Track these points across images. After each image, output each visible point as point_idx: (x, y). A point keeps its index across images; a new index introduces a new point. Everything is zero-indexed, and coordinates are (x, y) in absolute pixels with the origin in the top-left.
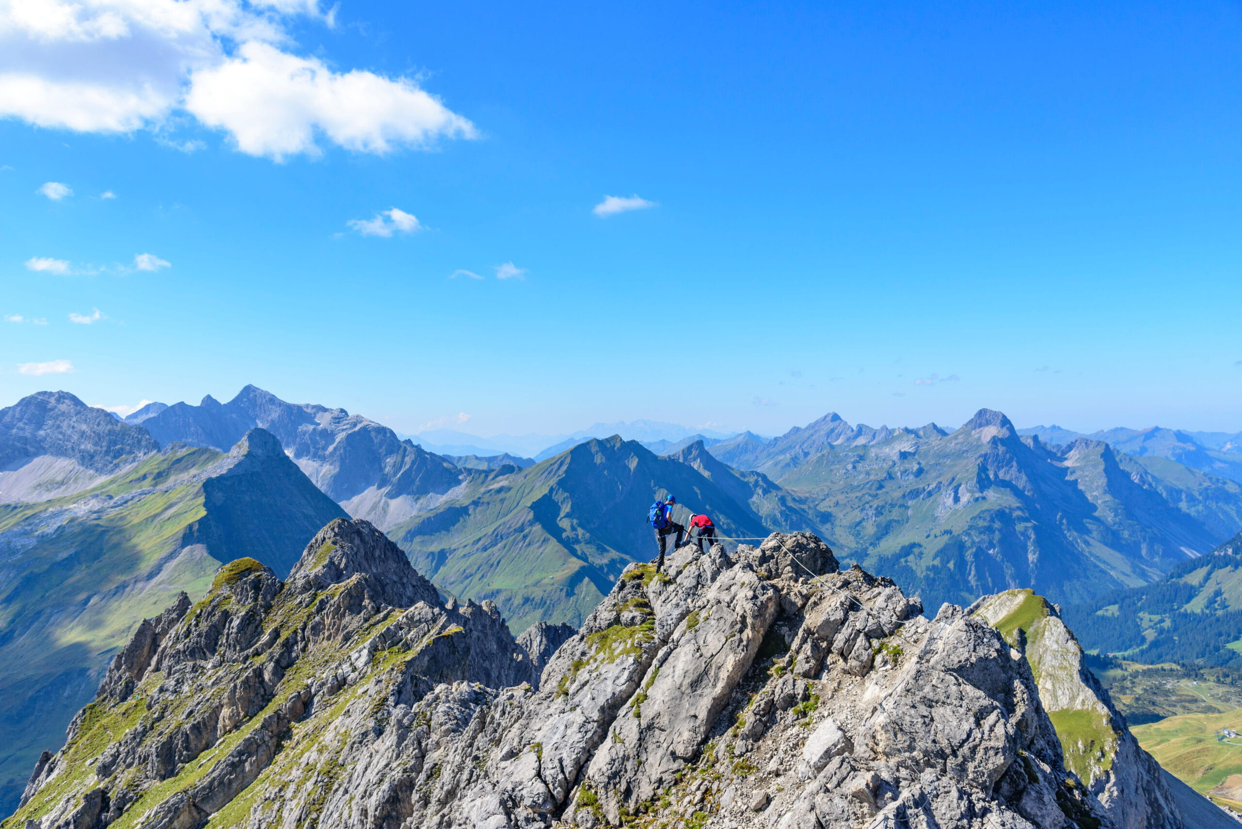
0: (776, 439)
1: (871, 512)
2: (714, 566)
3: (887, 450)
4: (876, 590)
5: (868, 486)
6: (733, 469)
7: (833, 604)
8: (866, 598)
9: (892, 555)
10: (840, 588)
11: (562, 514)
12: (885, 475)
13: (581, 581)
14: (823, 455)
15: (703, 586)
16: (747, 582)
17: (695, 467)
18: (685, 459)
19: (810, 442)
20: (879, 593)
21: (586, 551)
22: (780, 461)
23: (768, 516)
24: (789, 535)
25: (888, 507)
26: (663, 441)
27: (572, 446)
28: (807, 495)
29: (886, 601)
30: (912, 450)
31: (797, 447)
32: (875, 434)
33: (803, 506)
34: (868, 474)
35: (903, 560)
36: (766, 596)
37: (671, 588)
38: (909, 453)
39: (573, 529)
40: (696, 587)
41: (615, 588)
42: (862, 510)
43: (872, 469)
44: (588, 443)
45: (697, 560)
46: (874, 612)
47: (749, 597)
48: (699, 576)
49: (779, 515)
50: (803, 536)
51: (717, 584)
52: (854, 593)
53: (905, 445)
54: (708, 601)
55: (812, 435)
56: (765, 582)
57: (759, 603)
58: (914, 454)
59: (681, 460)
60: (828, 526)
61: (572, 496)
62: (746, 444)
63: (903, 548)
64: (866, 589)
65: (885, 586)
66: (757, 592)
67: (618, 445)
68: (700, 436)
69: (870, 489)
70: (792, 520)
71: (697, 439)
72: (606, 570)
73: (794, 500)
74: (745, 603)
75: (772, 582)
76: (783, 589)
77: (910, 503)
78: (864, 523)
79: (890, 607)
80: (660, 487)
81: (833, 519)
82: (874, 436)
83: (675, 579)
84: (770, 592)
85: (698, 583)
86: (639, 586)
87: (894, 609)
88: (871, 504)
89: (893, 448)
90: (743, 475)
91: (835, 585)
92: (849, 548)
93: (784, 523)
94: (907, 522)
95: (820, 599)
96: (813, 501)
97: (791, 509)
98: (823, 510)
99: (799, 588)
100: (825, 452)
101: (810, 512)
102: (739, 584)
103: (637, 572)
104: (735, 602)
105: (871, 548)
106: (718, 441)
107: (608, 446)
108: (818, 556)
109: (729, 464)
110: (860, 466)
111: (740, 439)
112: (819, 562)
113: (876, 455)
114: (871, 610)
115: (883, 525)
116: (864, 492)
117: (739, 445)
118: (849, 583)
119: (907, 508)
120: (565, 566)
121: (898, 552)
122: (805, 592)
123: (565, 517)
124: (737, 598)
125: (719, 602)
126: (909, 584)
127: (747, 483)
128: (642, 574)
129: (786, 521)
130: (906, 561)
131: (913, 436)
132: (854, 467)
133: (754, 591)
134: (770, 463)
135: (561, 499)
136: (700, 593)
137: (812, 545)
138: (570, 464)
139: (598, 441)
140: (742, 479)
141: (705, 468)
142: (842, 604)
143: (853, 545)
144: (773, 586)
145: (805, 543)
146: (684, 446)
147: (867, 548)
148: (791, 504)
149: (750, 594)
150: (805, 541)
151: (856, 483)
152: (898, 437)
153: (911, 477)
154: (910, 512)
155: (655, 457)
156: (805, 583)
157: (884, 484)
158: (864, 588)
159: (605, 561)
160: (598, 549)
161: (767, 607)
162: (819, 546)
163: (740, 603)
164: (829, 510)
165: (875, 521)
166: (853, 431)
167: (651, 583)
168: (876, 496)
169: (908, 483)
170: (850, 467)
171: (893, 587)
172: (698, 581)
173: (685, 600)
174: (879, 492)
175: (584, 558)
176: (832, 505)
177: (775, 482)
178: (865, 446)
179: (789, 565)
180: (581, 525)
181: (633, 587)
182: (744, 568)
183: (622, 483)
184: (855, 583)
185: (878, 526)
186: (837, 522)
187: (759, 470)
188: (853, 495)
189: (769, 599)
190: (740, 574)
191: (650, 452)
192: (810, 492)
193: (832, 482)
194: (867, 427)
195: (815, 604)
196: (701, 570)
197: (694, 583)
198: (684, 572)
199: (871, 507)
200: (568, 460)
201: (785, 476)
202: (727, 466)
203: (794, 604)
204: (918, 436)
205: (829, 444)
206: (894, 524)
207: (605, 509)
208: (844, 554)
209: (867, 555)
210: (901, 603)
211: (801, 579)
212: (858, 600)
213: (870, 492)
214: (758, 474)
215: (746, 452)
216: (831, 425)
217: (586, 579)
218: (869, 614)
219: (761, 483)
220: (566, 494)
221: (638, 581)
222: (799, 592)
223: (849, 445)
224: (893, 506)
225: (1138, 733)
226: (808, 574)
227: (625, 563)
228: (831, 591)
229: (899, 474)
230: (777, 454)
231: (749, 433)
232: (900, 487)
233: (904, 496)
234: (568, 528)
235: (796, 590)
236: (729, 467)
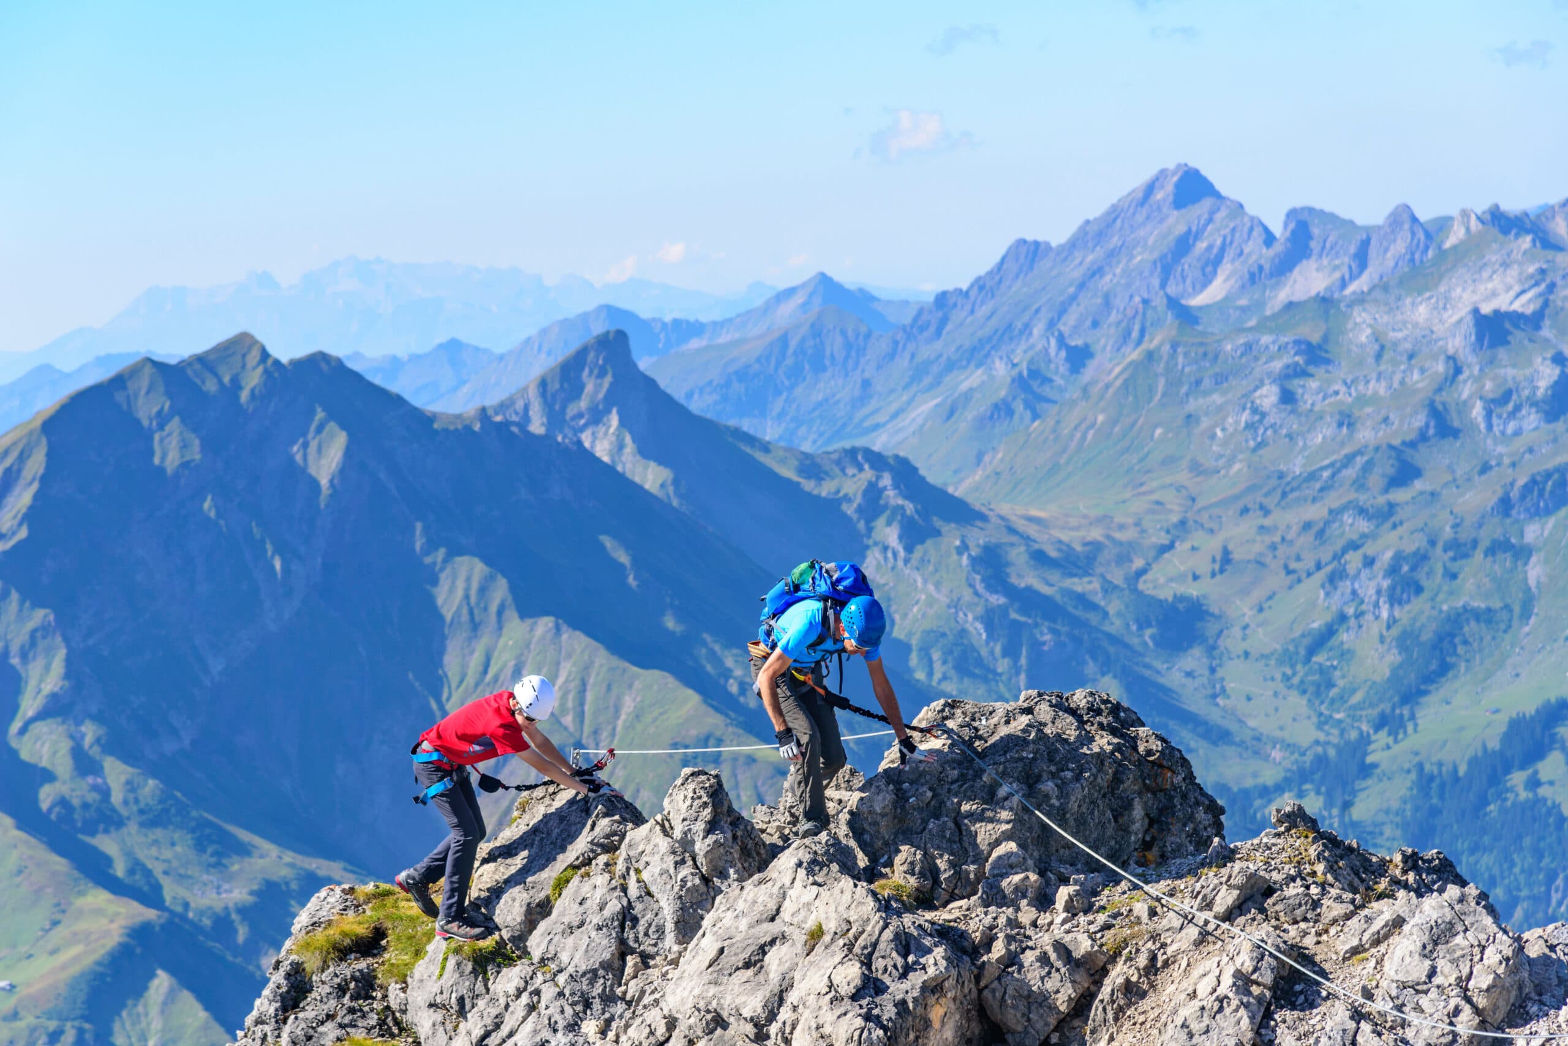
0: (942, 299)
1: (1371, 584)
2: (686, 871)
3: (1421, 312)
4: (1383, 911)
5: (1350, 473)
6: (766, 448)
7: (1204, 989)
8: (1343, 947)
9: (1473, 762)
10: (1229, 916)
11: (29, 705)
12: (1419, 420)
13: (139, 990)
14: (1150, 356)
15: (645, 959)
16: (831, 926)
17: (602, 450)
18: (555, 418)
19: (1089, 302)
20: (1398, 923)
21: (147, 856)
22: (968, 396)
23: (932, 638)
24: (1001, 708)
25: (1440, 558)
26: (453, 349)
27: (47, 402)
28: (1096, 534)
29: (1427, 952)
30: (1525, 304)
31: (1038, 330)
32: (1365, 244)
33: (1079, 585)
34: (1347, 420)
35: (1518, 778)
36: (916, 979)
37: (508, 980)
38: (1516, 318)
39: (84, 764)
40: (615, 967)
41: (265, 1004)
42: (1334, 579)
43: (1361, 400)
44: (119, 381)
45: (610, 848)
46: (1380, 1005)
47: (846, 990)
48: (627, 917)
49: (978, 631)
50: (1062, 706)
51: (706, 945)
52: (1293, 931)
53: (1496, 283)
54: (671, 1024)
55: (1097, 272)
56: (907, 919)
57: (889, 1012)
58: (1534, 321)
59: (537, 427)
60: (1194, 659)
61: (65, 623)
62: (816, 331)
63: (1517, 726)
64: (1339, 910)
65: (1422, 889)
66: (878, 964)
67: (253, 379)
68: (610, 311)
69: (1360, 484)
70: (1036, 645)
71: (598, 328)
72: (242, 933)
73: (1040, 558)
74: (828, 1017)
75: (942, 916)
76: (988, 942)
77: (1532, 532)
78: (1345, 637)
79: (1447, 975)
80: (455, 551)
81: (1211, 628)
82: (1362, 259)
83: (520, 939)
84: (936, 961)
85: (624, 950)
86: (366, 985)
87: (1462, 984)
88: (1369, 549)
89: (1447, 301)
90: (811, 467)
91: (1208, 905)
92: (1289, 747)
93: (1003, 665)
94: (1526, 614)
95: (1152, 968)
96: (1123, 558)
97: (1028, 600)
98: (1166, 594)
99: (1058, 932)
100: (1156, 340)
101: (1114, 606)
102: (799, 938)
103: (354, 925)
104: (785, 1014)
105: (1382, 738)
106: (695, 329)
107: (210, 386)
108: (1130, 785)
109: (747, 425)
110: (1309, 390)
111: (786, 312)
112: (1138, 812)
113: (1376, 337)
114: (1368, 994)
115: (1427, 636)
116: (1334, 500)
117: (784, 340)
118: (1269, 891)
119: (1523, 553)
120: (61, 932)
121: (1494, 744)
122: (1083, 945)
123: (41, 716)
124: (792, 997)
125: (718, 1022)
126: (1551, 878)
127: (833, 505)
128: (379, 933)
129: (1011, 651)
130: (1534, 783)
131: (1526, 241)
132: (1287, 398)
133: (867, 962)
134: (927, 406)
135: (19, 638)
136: (633, 988)
137: (1103, 742)
138: (45, 480)
139: (160, 367)
140: (808, 485)
141: (645, 452)
142: (1243, 981)
143: (1306, 733)
144: (945, 933)
145: (1072, 734)
146: (542, 364)
147: (1364, 741)
148: (1027, 577)
149: (850, 974)
150: (1069, 728)
151: (1297, 467)
152: (1461, 253)
153: (1531, 419)
154: (1535, 572)
155: (422, 421)
156: (1077, 908)
157: (1419, 457)
158: (1332, 909)
159: (238, 894)
160: (200, 846)
161: (927, 1024)
162: (1133, 741)
163: (807, 1018)
164: (1193, 590)
165: (1392, 623)
166: (1269, 238)
167: (421, 969)
168: (1386, 515)
169: (1520, 444)
170: (1268, 396)
171: (1453, 891)
172: (622, 942)
173: (573, 1027)
174: (1400, 495)
175: (151, 896)
176: (1204, 567)
177: (959, 490)
178: (1325, 302)
179: (1007, 836)
180: (115, 746)
181: (342, 990)
182: (814, 865)
183: (278, 550)
184: (1294, 890)
185: (1406, 641)
186: (1232, 642)
187: (879, 443)
188: (1288, 519)
189: (933, 989)
190: (801, 893)
191: (398, 400)
192: (1104, 520)
193: (1196, 468)
194: (1330, 219)
195: (1132, 992)
196: (633, 890)
197: (604, 947)
198: (558, 906)
199: (1369, 562)
200: (36, 464)
201: (997, 458)
202: (739, 434)
203: (1041, 1001)
204: (1546, 242)
205: (1173, 303)
206: (1471, 628)
207: (217, 665)
208: (1269, 776)
209: (1366, 770)
210: (1492, 956)
211: (1063, 894)
212: (1308, 960)
213: (1363, 498)
214: (877, 460)
215: (819, 367)
216: (1177, 222)
217: (162, 981)
218: (1358, 1015)
219: (892, 497)
220: (40, 616)
221: (362, 964)
222: (1059, 946)
223: (1260, 305)
224: (1460, 549)
226: (1093, 867)
227: (312, 884)
228: (1193, 932)
229: (1477, 411)
230: (951, 366)
231: (824, 280)
232: (1485, 469)
233: (1505, 505)
234: (63, 765)
235: (1044, 941)
236: (751, 440)
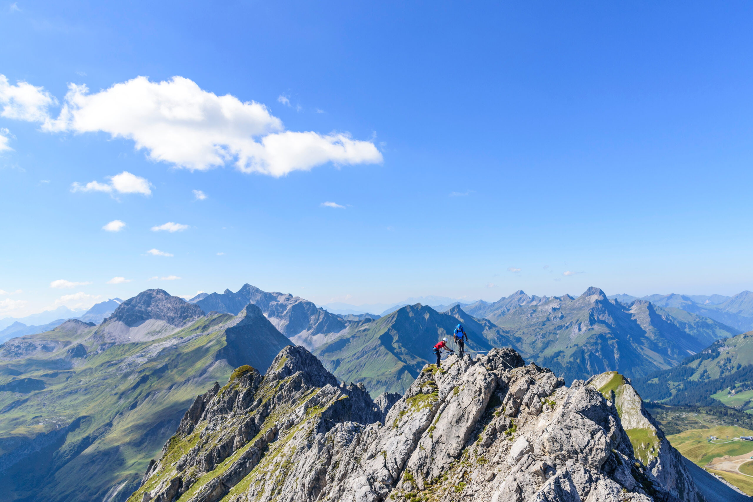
0: (494, 303)
1: (540, 337)
2: (466, 365)
3: (546, 307)
4: (542, 374)
5: (538, 324)
6: (474, 318)
7: (522, 382)
8: (538, 378)
9: (550, 357)
10: (525, 374)
11: (394, 341)
12: (546, 319)
13: (404, 372)
14: (516, 310)
15: (461, 374)
16: (481, 372)
17: (456, 317)
18: (452, 313)
19: (510, 304)
20: (544, 376)
21: (406, 358)
22: (496, 314)
23: (491, 339)
24: (501, 349)
25: (548, 334)
26: (441, 305)
27: (398, 309)
28: (510, 329)
29: (547, 379)
30: (558, 307)
31: (504, 307)
32: (540, 300)
33: (508, 335)
34: (538, 318)
35: (555, 359)
36: (490, 379)
37: (446, 375)
38: (557, 308)
39: (400, 348)
40: (457, 375)
41: (419, 376)
42: (536, 336)
43: (539, 316)
44: (406, 307)
45: (458, 362)
46: (542, 385)
47: (483, 379)
48: (459, 369)
49: (496, 339)
50: (507, 349)
51: (467, 373)
52: (532, 376)
53: (555, 304)
54: (463, 382)
55: (511, 301)
56: (490, 372)
57: (487, 382)
58: (559, 309)
59: (450, 314)
60: (520, 343)
61: (398, 332)
62: (480, 306)
63: (555, 353)
64: (538, 374)
65: (547, 372)
66: (486, 376)
67: (420, 308)
68: (458, 302)
69: (539, 325)
70: (502, 341)
71: (457, 304)
72: (415, 367)
73: (503, 332)
74: (481, 382)
75: (493, 372)
76: (498, 375)
77: (558, 332)
78: (537, 342)
79: (549, 382)
80: (440, 327)
81: (522, 340)
82: (540, 301)
83: (447, 371)
84: (493, 377)
85: (458, 373)
86: (430, 375)
87: (551, 383)
88: (540, 333)
89: (549, 306)
90: (479, 320)
91: (523, 372)
92: (530, 354)
93: (499, 343)
94: (557, 341)
95: (516, 379)
96: (512, 332)
97: (502, 336)
98: (517, 336)
99: (506, 374)
100: (517, 309)
101: (511, 337)
102: (478, 373)
103: (430, 368)
104: (476, 381)
105: (540, 353)
106: (467, 305)
107: (415, 308)
108: (515, 358)
109: (472, 315)
110: (534, 315)
111: (477, 304)
112: (515, 361)
113: (541, 310)
114: (540, 384)
115: (546, 342)
116: (536, 327)
117: (477, 306)
118: (530, 371)
119: (557, 334)
120: (396, 366)
121: (553, 355)
122: (509, 376)
123: (395, 342)
124: (477, 380)
125: (468, 382)
126: (559, 370)
127: (481, 324)
128: (432, 369)
129: (500, 341)
130: (557, 360)
131: (558, 300)
132: (531, 316)
133: (485, 376)
134: (492, 314)
135: (393, 334)
136: (459, 377)
137: (512, 354)
138: (397, 317)
139: (410, 306)
140: (479, 322)
141: (461, 318)
142: (527, 381)
143: (532, 352)
144: (494, 374)
145: (508, 353)
146: (451, 308)
147: (538, 354)
148: (502, 333)
149: (483, 378)
150: (508, 352)
151: (532, 323)
152: (551, 301)
153: (558, 320)
154: (558, 336)
155: (437, 313)
156: (509, 371)
157: (546, 323)
158: (537, 374)
159: (415, 363)
160: (411, 357)
161: (491, 384)
162: (515, 354)
163: (478, 382)
164: (520, 336)
165: (542, 341)
166: (530, 298)
167: (436, 374)
168: (542, 329)
169: (557, 322)
170: (529, 315)
171: (550, 373)
172: (458, 372)
173: (453, 381)
174: (543, 327)
175: (406, 362)
176: (521, 333)
177: (495, 324)
178: (536, 305)
179: (501, 363)
180: (403, 346)
181: (428, 375)
182: (480, 365)
183: (422, 326)
184: (532, 371)
185: (543, 343)
186: (524, 342)
187: (486, 318)
188: (531, 329)
189: (492, 380)
190: (478, 368)
191: (435, 311)
192: (511, 328)
193: (521, 323)
194: (537, 297)
195: (514, 381)
196: (460, 367)
197: (456, 373)
198: (452, 368)
199: (540, 334)
200: (396, 315)
201: (499, 320)
202: (471, 316)
203: (504, 382)
204: (561, 300)
205: (519, 305)
206: (551, 342)
207: (414, 338)
208: (528, 357)
209: (538, 357)
210: (555, 380)
211: (507, 370)
212: (534, 379)
213: (539, 327)
214: (486, 320)
215: (480, 309)
216: (520, 296)
217: (406, 372)
218: (539, 386)
219: (487, 324)
220: (396, 331)
221: (430, 373)
222: (506, 376)
223: (528, 305)
224: (550, 333)
225: (670, 439)
226: (511, 367)
227: (424, 363)
228: (521, 375)
229: (552, 318)
230: (494, 310)
231: (481, 301)
232: (553, 325)
233: (555, 329)
234: (397, 348)
235: (504, 375)
236: (472, 317)
